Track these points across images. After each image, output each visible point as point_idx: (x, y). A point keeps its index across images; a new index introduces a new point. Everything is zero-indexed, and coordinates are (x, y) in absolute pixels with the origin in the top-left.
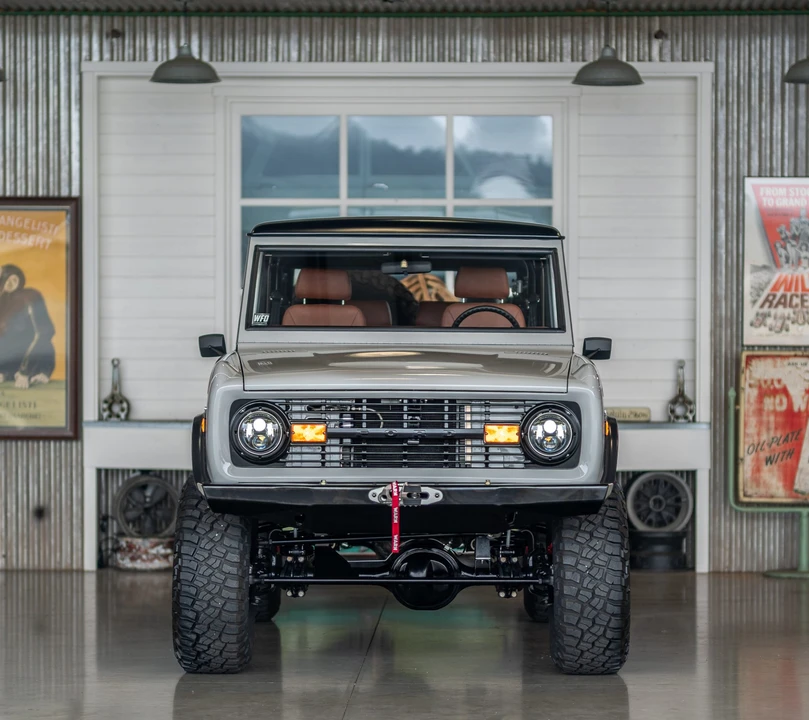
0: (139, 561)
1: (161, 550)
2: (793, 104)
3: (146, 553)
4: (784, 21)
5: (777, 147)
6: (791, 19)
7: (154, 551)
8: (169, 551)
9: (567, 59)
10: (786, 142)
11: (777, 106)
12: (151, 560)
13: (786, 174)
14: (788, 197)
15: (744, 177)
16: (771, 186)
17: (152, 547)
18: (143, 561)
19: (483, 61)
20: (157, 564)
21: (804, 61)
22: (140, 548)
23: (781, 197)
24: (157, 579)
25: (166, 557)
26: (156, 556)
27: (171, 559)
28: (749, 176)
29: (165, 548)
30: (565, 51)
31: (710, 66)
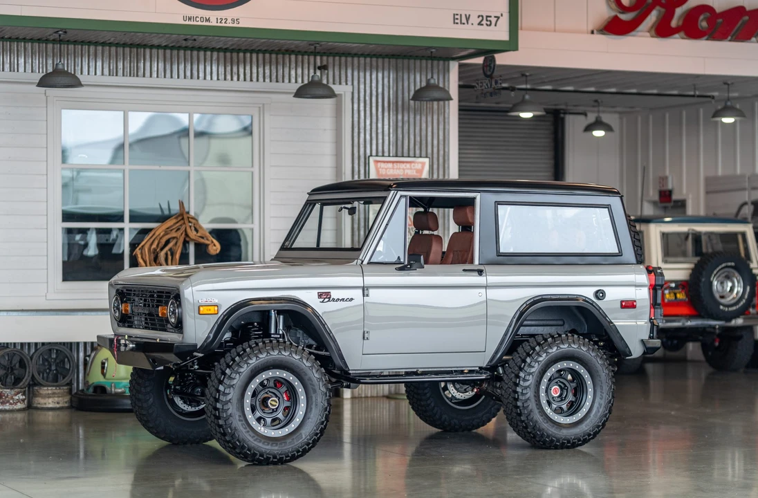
0: (8, 404)
1: (21, 397)
2: (395, 112)
3: (12, 398)
4: (389, 62)
5: (386, 138)
6: (393, 61)
7: (17, 397)
8: (24, 397)
9: (267, 80)
10: (391, 135)
11: (386, 114)
12: (16, 404)
13: (391, 155)
14: (393, 169)
15: (369, 157)
16: (384, 162)
17: (16, 395)
18: (11, 404)
19: (218, 79)
20: (20, 406)
21: (424, 88)
22: (8, 395)
23: (390, 169)
24: (19, 416)
25: (23, 400)
26: (19, 401)
27: (26, 401)
28: (371, 155)
29: (22, 395)
30: (266, 75)
31: (349, 88)
